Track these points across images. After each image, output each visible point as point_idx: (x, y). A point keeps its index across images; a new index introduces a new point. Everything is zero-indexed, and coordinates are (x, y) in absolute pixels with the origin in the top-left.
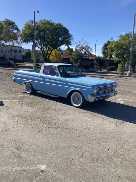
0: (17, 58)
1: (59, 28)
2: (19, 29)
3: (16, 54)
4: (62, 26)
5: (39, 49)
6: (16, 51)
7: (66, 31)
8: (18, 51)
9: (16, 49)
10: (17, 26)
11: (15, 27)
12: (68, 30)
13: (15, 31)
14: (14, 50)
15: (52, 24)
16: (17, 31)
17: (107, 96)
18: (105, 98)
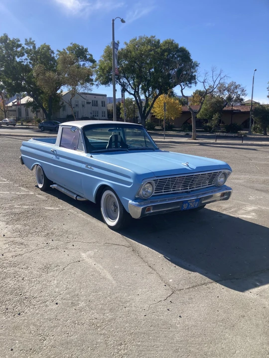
0: (98, 116)
1: (169, 51)
3: (94, 108)
4: (177, 46)
5: (132, 97)
6: (95, 104)
7: (185, 56)
8: (100, 103)
9: (95, 99)
10: (91, 55)
11: (88, 57)
12: (189, 53)
13: (88, 65)
14: (93, 101)
15: (157, 44)
16: (91, 64)
17: (189, 202)
18: (185, 207)
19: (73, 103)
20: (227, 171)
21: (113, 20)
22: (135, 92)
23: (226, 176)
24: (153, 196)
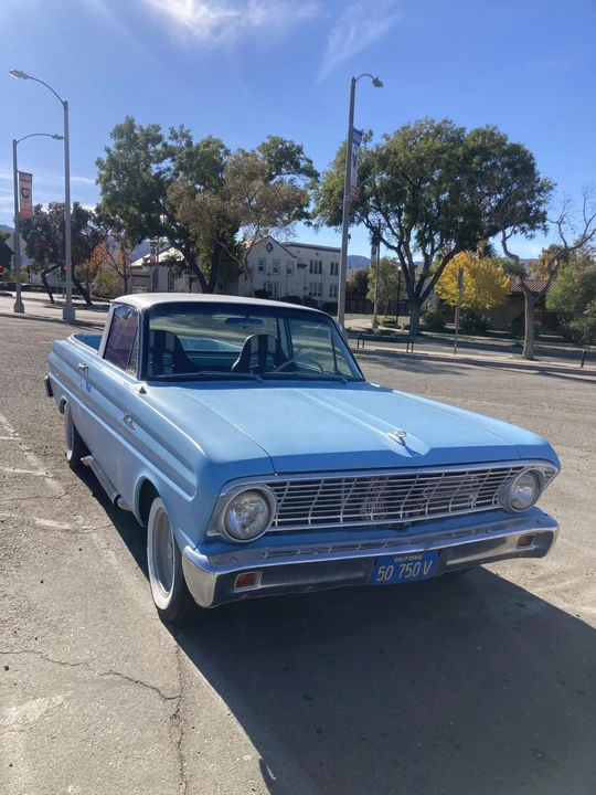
0: (320, 295)
1: (483, 152)
2: (319, 171)
3: (316, 278)
4: (502, 141)
5: (393, 255)
6: (317, 268)
7: (521, 164)
8: (326, 268)
9: (318, 259)
10: (311, 162)
11: (303, 164)
12: (531, 158)
13: (301, 181)
14: (311, 262)
15: (457, 138)
16: (309, 180)
17: (400, 559)
18: (385, 575)
19: (269, 265)
20: (541, 467)
21: (354, 81)
22: (400, 244)
23: (539, 481)
24: (267, 534)
